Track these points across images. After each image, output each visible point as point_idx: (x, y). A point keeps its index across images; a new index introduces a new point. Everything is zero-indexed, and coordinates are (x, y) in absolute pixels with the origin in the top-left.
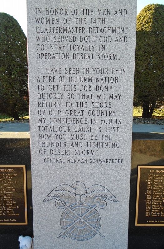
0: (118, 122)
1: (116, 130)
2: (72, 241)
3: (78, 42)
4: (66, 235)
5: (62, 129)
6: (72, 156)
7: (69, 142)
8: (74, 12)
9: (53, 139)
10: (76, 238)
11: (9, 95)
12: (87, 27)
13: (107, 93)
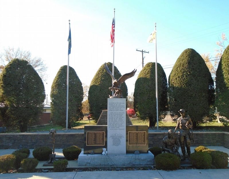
0: (123, 122)
1: (123, 123)
2: (115, 146)
3: (116, 108)
4: (114, 145)
5: (113, 123)
6: (115, 128)
7: (114, 125)
8: (116, 103)
9: (112, 125)
10: (116, 146)
11: (71, 113)
12: (118, 105)
13: (121, 117)
